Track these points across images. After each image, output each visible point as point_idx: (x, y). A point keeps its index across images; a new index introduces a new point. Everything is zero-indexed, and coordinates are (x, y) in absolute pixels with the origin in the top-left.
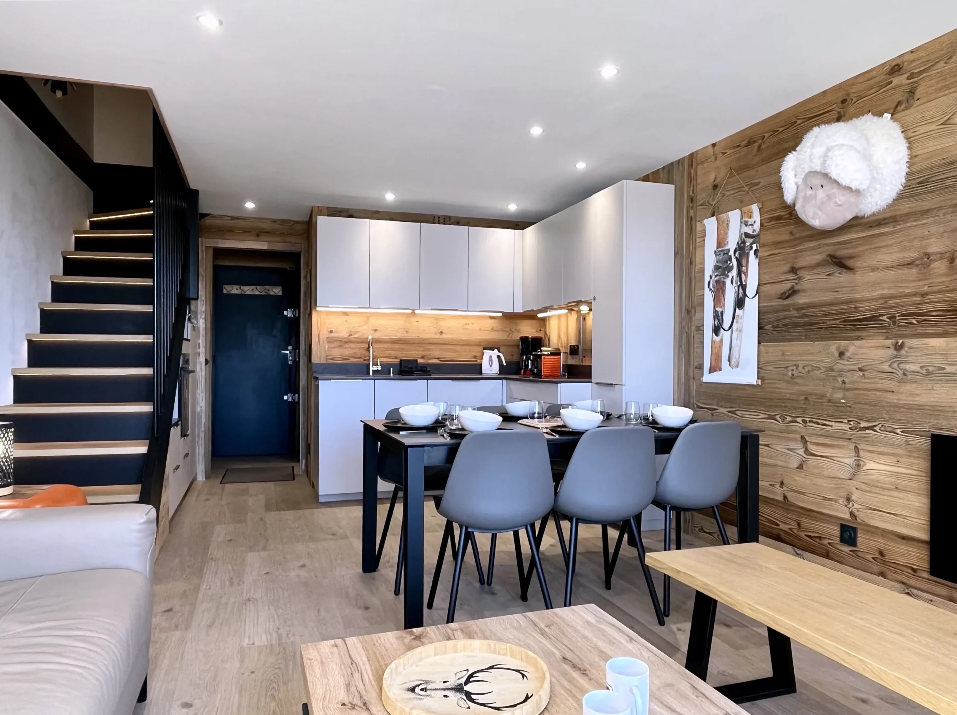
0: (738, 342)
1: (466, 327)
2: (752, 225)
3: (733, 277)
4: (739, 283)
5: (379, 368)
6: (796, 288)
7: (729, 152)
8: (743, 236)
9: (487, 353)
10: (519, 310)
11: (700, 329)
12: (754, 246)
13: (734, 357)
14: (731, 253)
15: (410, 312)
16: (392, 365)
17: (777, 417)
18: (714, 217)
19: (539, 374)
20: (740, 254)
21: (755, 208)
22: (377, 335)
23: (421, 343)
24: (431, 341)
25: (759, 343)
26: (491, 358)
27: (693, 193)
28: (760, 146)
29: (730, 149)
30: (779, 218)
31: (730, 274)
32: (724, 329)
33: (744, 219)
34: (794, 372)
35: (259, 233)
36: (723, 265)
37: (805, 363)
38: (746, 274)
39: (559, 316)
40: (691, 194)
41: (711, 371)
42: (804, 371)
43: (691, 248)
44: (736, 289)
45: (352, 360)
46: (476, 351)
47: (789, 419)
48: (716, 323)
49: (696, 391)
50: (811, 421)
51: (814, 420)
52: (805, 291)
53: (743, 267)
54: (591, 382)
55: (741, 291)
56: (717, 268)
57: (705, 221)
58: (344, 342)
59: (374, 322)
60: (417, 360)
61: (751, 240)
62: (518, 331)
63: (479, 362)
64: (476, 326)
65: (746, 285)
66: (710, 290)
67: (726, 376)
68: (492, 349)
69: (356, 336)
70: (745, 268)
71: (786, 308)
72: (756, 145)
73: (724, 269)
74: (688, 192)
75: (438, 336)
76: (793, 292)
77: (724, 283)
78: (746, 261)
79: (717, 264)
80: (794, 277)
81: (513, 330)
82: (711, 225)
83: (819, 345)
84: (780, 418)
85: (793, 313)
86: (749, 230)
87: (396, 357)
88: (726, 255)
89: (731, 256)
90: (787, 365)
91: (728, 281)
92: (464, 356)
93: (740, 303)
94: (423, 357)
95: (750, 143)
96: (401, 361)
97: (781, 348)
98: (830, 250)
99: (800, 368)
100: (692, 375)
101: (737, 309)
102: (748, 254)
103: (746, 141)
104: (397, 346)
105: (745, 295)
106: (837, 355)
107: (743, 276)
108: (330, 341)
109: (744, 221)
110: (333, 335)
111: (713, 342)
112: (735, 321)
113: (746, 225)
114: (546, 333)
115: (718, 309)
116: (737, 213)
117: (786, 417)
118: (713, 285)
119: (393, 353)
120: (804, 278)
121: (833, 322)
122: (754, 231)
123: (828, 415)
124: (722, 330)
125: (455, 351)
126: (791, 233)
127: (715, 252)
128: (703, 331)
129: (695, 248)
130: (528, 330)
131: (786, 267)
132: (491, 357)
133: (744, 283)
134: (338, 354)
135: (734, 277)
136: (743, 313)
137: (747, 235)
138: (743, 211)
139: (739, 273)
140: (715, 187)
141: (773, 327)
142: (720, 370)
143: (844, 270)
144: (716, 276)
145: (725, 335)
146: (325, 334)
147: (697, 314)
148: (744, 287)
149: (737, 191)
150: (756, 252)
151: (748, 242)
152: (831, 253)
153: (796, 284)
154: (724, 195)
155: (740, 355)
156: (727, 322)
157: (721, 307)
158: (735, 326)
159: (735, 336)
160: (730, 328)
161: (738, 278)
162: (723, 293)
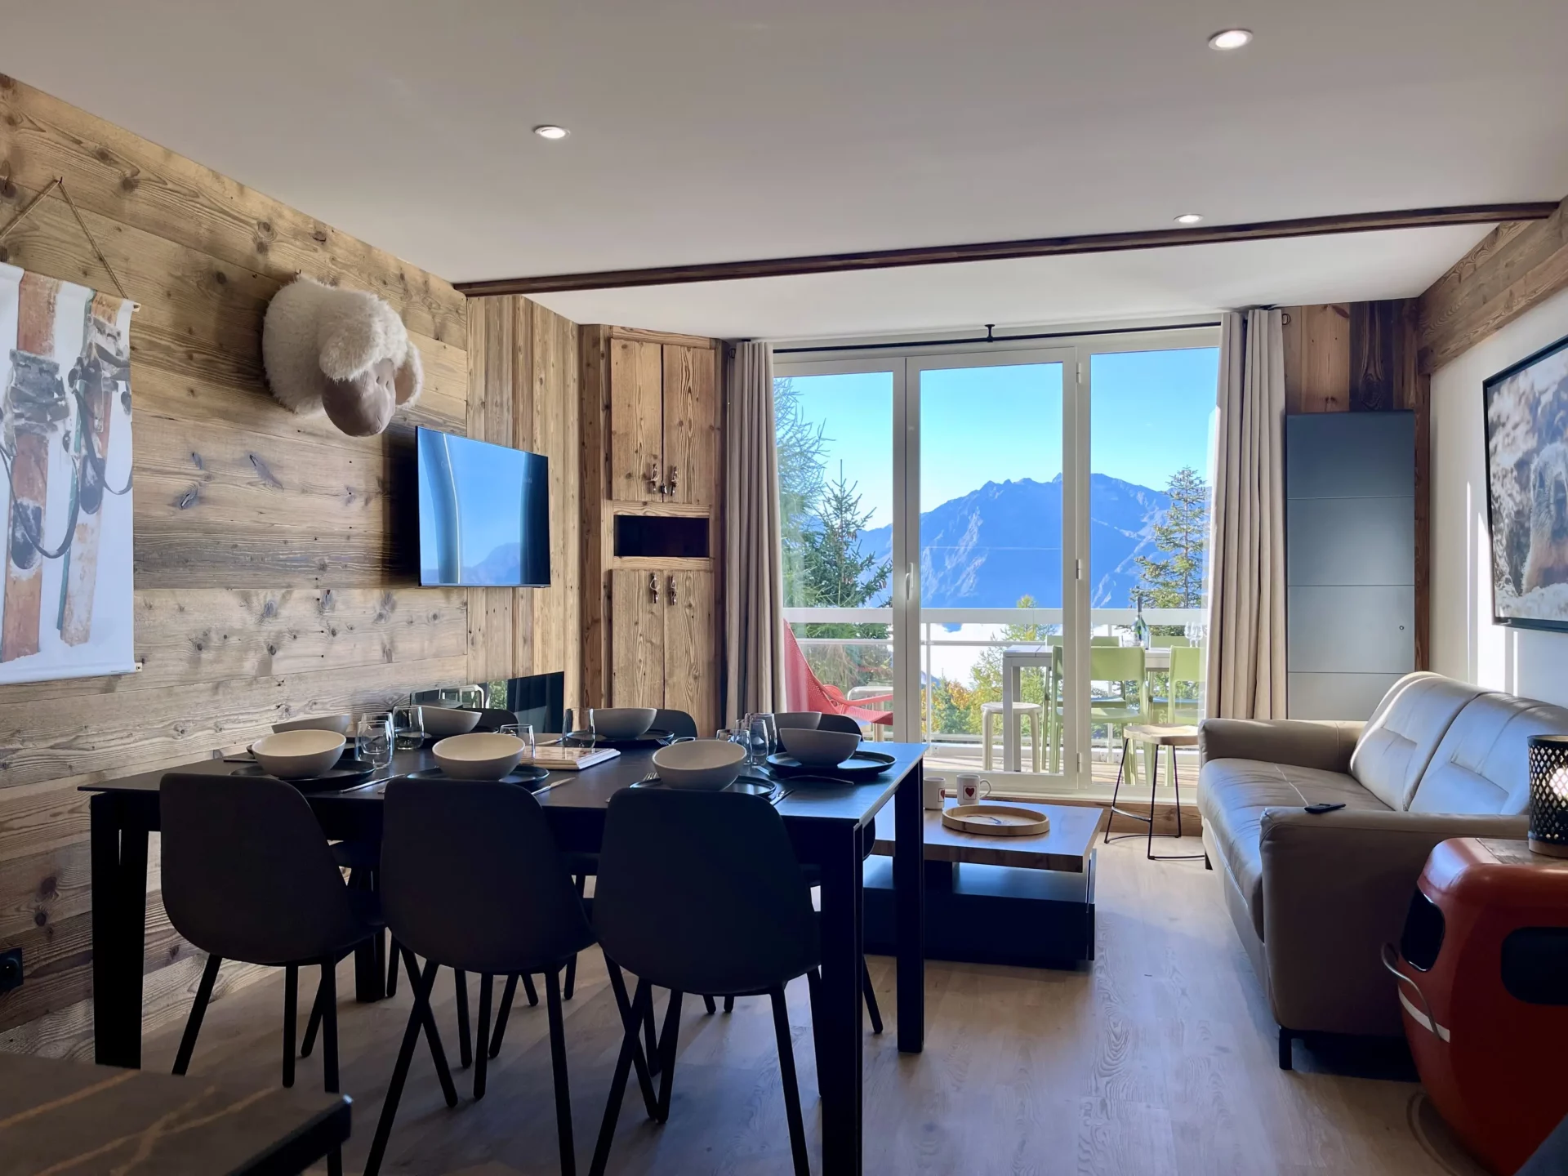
0: (86, 584)
2: (114, 338)
3: (67, 434)
4: (84, 452)
6: (200, 492)
8: (96, 352)
12: (122, 386)
13: (75, 618)
14: (63, 375)
20: (87, 389)
25: (136, 587)
31: (62, 427)
32: (43, 553)
33: (93, 315)
36: (39, 395)
37: (216, 625)
38: (104, 435)
42: (216, 638)
44: (77, 464)
47: (191, 727)
48: (18, 535)
52: (216, 502)
55: (90, 472)
61: (116, 370)
65: (103, 461)
67: (51, 663)
70: (102, 424)
71: (188, 525)
73: (43, 409)
77: (43, 443)
78: (101, 409)
80: (201, 472)
85: (196, 536)
86: (108, 346)
88: (47, 376)
89: (61, 383)
91: (54, 441)
93: (88, 497)
95: (101, 155)
97: (180, 599)
98: (253, 445)
99: (212, 634)
101: (82, 512)
102: (108, 396)
103: (95, 146)
105: (101, 481)
106: (262, 610)
107: (96, 442)
109: (96, 320)
111: (9, 581)
112: (76, 535)
113: (100, 330)
115: (24, 501)
116: (79, 293)
120: (214, 478)
122: (120, 352)
124: (38, 554)
127: (15, 356)
131: (183, 450)
133: (98, 456)
135: (73, 435)
136: (98, 522)
137: (104, 354)
138: (93, 297)
139: (86, 429)
140: (8, 189)
142: (35, 649)
143: (270, 483)
144: (18, 416)
148: (99, 467)
150: (125, 398)
151: (108, 371)
152: (253, 450)
153: (199, 484)
155: (90, 612)
156: (52, 538)
157: (35, 499)
158: (76, 548)
159: (75, 569)
160: (64, 548)
161: (83, 441)
162: (41, 462)
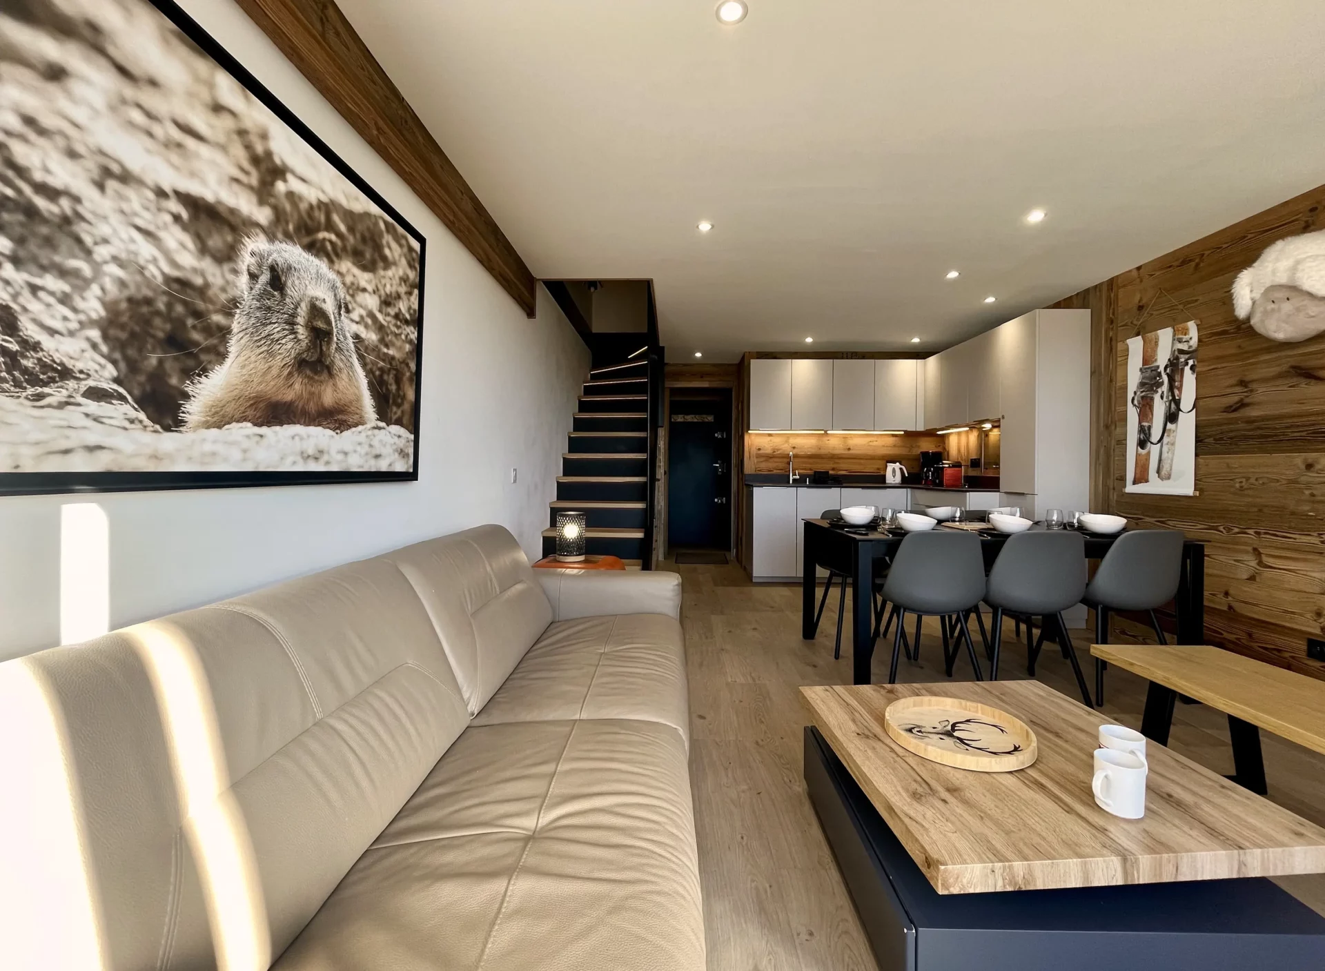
0: (1170, 455)
1: (871, 443)
2: (1188, 341)
3: (1163, 392)
4: (1170, 398)
5: (798, 477)
6: (1247, 400)
7: (1158, 273)
8: (1176, 353)
9: (890, 467)
10: (921, 428)
11: (1122, 442)
12: (1191, 362)
13: (1164, 469)
14: (1161, 369)
15: (823, 432)
16: (808, 476)
17: (1221, 528)
18: (1140, 337)
19: (941, 484)
20: (1172, 370)
21: (1192, 327)
22: (795, 451)
23: (833, 457)
24: (840, 456)
25: (1196, 455)
26: (894, 471)
27: (1113, 314)
28: (1197, 265)
29: (1161, 269)
30: (1224, 332)
31: (1160, 391)
32: (1152, 443)
33: (1177, 337)
34: (1243, 484)
35: (702, 376)
36: (1151, 381)
37: (1257, 476)
38: (1180, 389)
39: (959, 433)
40: (1111, 316)
41: (1135, 483)
42: (1257, 483)
43: (1111, 366)
44: (1167, 404)
45: (775, 471)
46: (880, 464)
47: (1236, 530)
48: (1142, 437)
49: (1116, 501)
50: (1265, 533)
51: (1270, 532)
52: (1259, 404)
53: (1176, 384)
54: (999, 491)
55: (1173, 406)
56: (1142, 384)
57: (1129, 341)
58: (769, 457)
59: (793, 441)
60: (828, 472)
61: (1187, 356)
62: (919, 447)
63: (882, 473)
64: (880, 442)
65: (1180, 400)
66: (1135, 405)
67: (1154, 486)
68: (894, 462)
69: (779, 452)
70: (1179, 383)
71: (1236, 421)
72: (1193, 264)
73: (1152, 386)
74: (1108, 315)
75: (847, 452)
76: (1242, 405)
77: (1152, 399)
78: (1179, 376)
79: (1144, 381)
80: (1246, 390)
81: (914, 446)
82: (1135, 345)
83: (1279, 458)
84: (1224, 528)
85: (1241, 426)
86: (1184, 347)
87: (811, 470)
88: (1154, 372)
89: (1160, 373)
90: (1234, 477)
91: (1157, 397)
92: (870, 468)
93: (1172, 417)
94: (833, 469)
95: (1184, 263)
96: (815, 472)
97: (1227, 461)
98: (1293, 362)
99: (1253, 481)
100: (1111, 487)
101: (1168, 424)
102: (1183, 370)
103: (1181, 260)
104: (811, 461)
105: (1179, 409)
106: (1303, 467)
107: (1176, 392)
108: (758, 456)
109: (1178, 338)
110: (761, 452)
111: (1138, 455)
112: (1166, 434)
113: (1180, 342)
114: (944, 449)
115: (1144, 424)
116: (1169, 331)
117: (1232, 528)
118: (1138, 401)
119: (809, 466)
120: (1257, 390)
121: (1296, 434)
122: (1190, 347)
123: (1290, 528)
124: (1149, 443)
125: (860, 464)
126: (1240, 347)
127: (1141, 369)
128: (1126, 445)
129: (1116, 367)
130: (928, 446)
131: (1233, 381)
132: (894, 469)
133: (1177, 398)
134: (765, 466)
135: (1165, 393)
136: (1177, 427)
137: (1181, 352)
138: (1176, 329)
139: (1171, 388)
140: (1140, 308)
141: (1215, 440)
142: (1147, 481)
143: (1313, 381)
144: (1142, 392)
145: (1154, 450)
146: (754, 451)
147: (1118, 429)
148: (1177, 403)
149: (1167, 310)
150: (1192, 368)
151: (1183, 358)
152: (1294, 364)
153: (1247, 397)
154: (1152, 314)
155: (1171, 467)
156: (1155, 436)
157: (1148, 422)
158: (1165, 439)
159: (1165, 449)
160: (1159, 441)
161: (1170, 394)
162: (1151, 408)
